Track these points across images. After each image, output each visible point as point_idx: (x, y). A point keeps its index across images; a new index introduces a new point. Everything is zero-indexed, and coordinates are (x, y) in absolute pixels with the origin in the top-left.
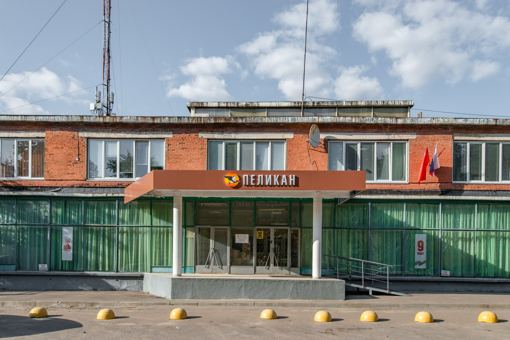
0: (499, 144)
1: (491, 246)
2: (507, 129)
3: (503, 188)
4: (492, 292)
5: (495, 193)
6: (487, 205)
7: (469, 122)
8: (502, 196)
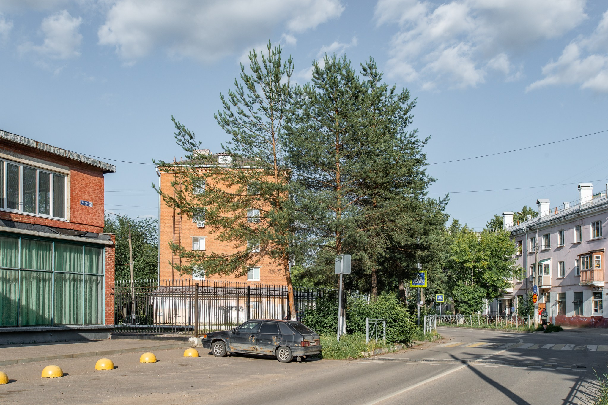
0: (36, 170)
1: (33, 289)
2: (44, 155)
3: (41, 222)
4: (35, 343)
5: (33, 227)
6: (29, 241)
7: (10, 137)
8: (39, 230)
